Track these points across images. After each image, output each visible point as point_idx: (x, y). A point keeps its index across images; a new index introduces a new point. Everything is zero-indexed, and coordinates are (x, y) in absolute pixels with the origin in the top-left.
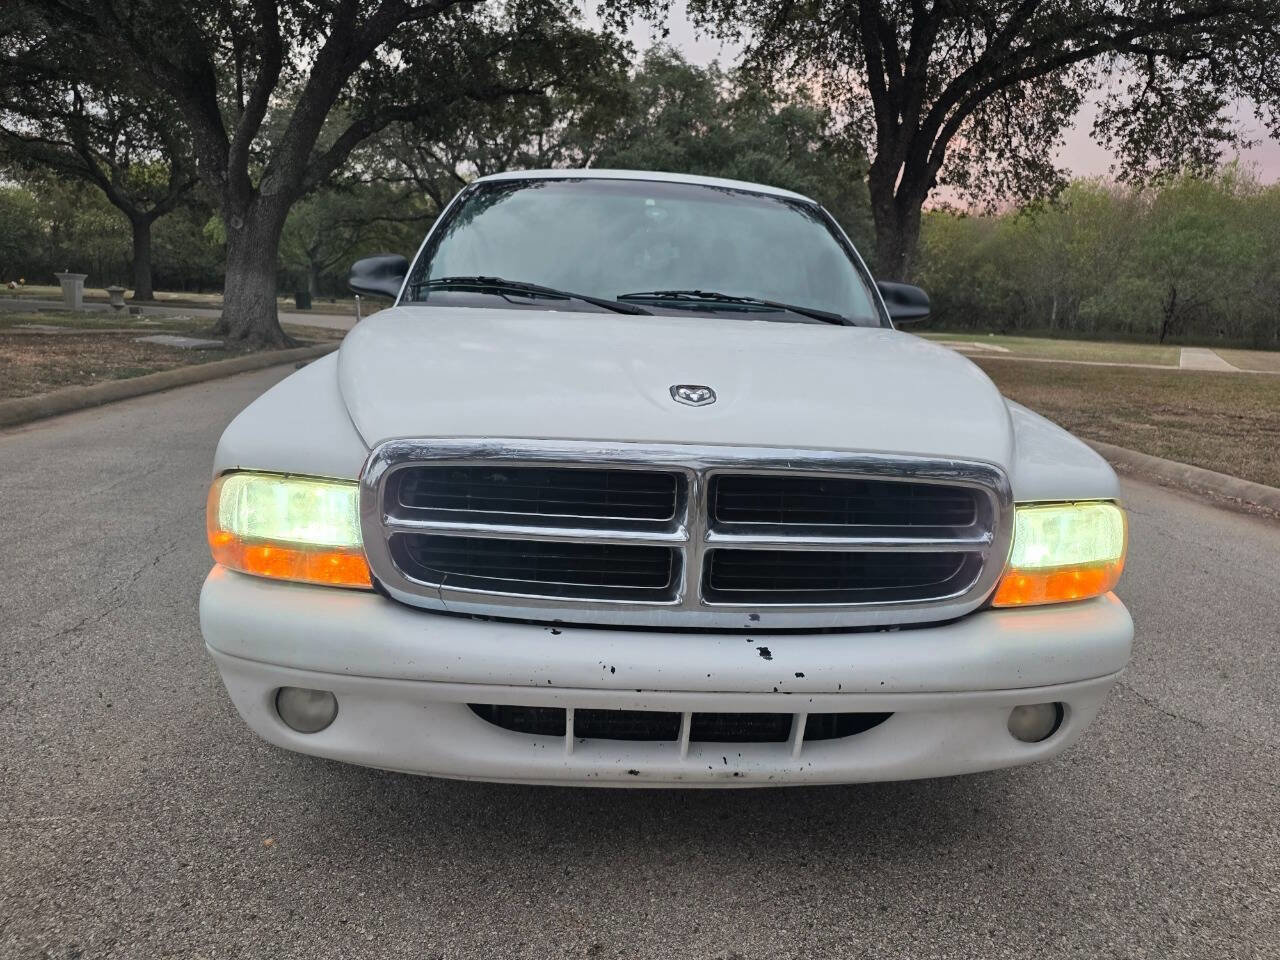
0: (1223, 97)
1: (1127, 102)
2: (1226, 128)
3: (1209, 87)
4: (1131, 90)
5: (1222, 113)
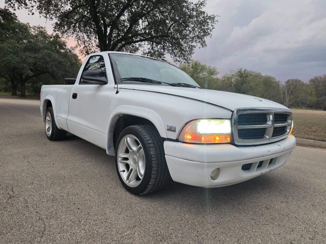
0: (165, 53)
1: (147, 51)
2: (165, 59)
3: (162, 50)
4: (148, 49)
5: (164, 56)
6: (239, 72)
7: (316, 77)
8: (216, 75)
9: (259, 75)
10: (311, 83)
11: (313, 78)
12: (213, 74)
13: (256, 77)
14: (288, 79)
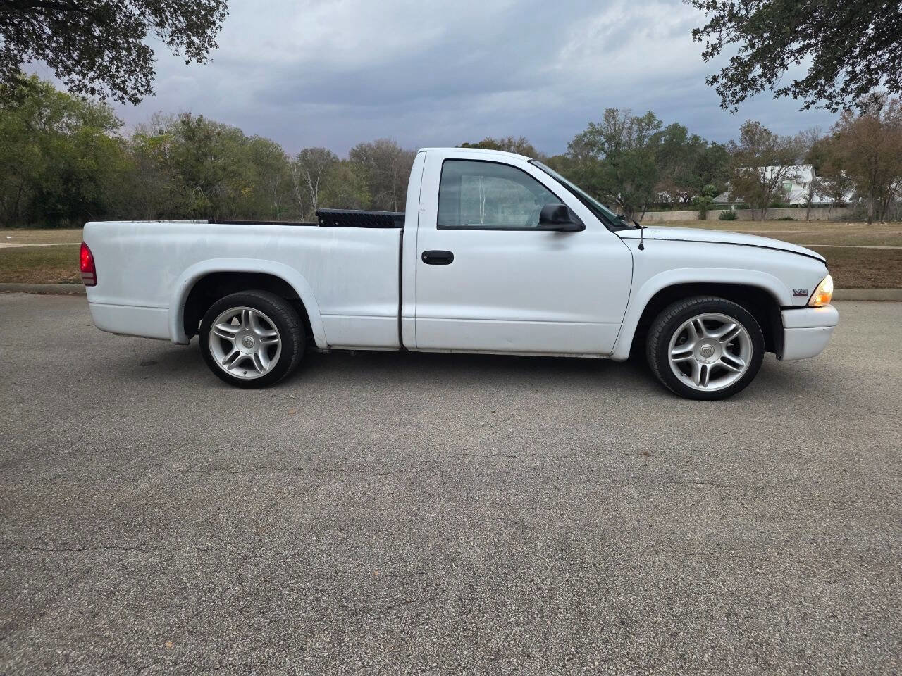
6: (183, 122)
7: (361, 146)
8: (115, 130)
9: (236, 136)
10: (353, 159)
11: (355, 148)
12: (102, 126)
13: (231, 138)
14: (303, 149)
